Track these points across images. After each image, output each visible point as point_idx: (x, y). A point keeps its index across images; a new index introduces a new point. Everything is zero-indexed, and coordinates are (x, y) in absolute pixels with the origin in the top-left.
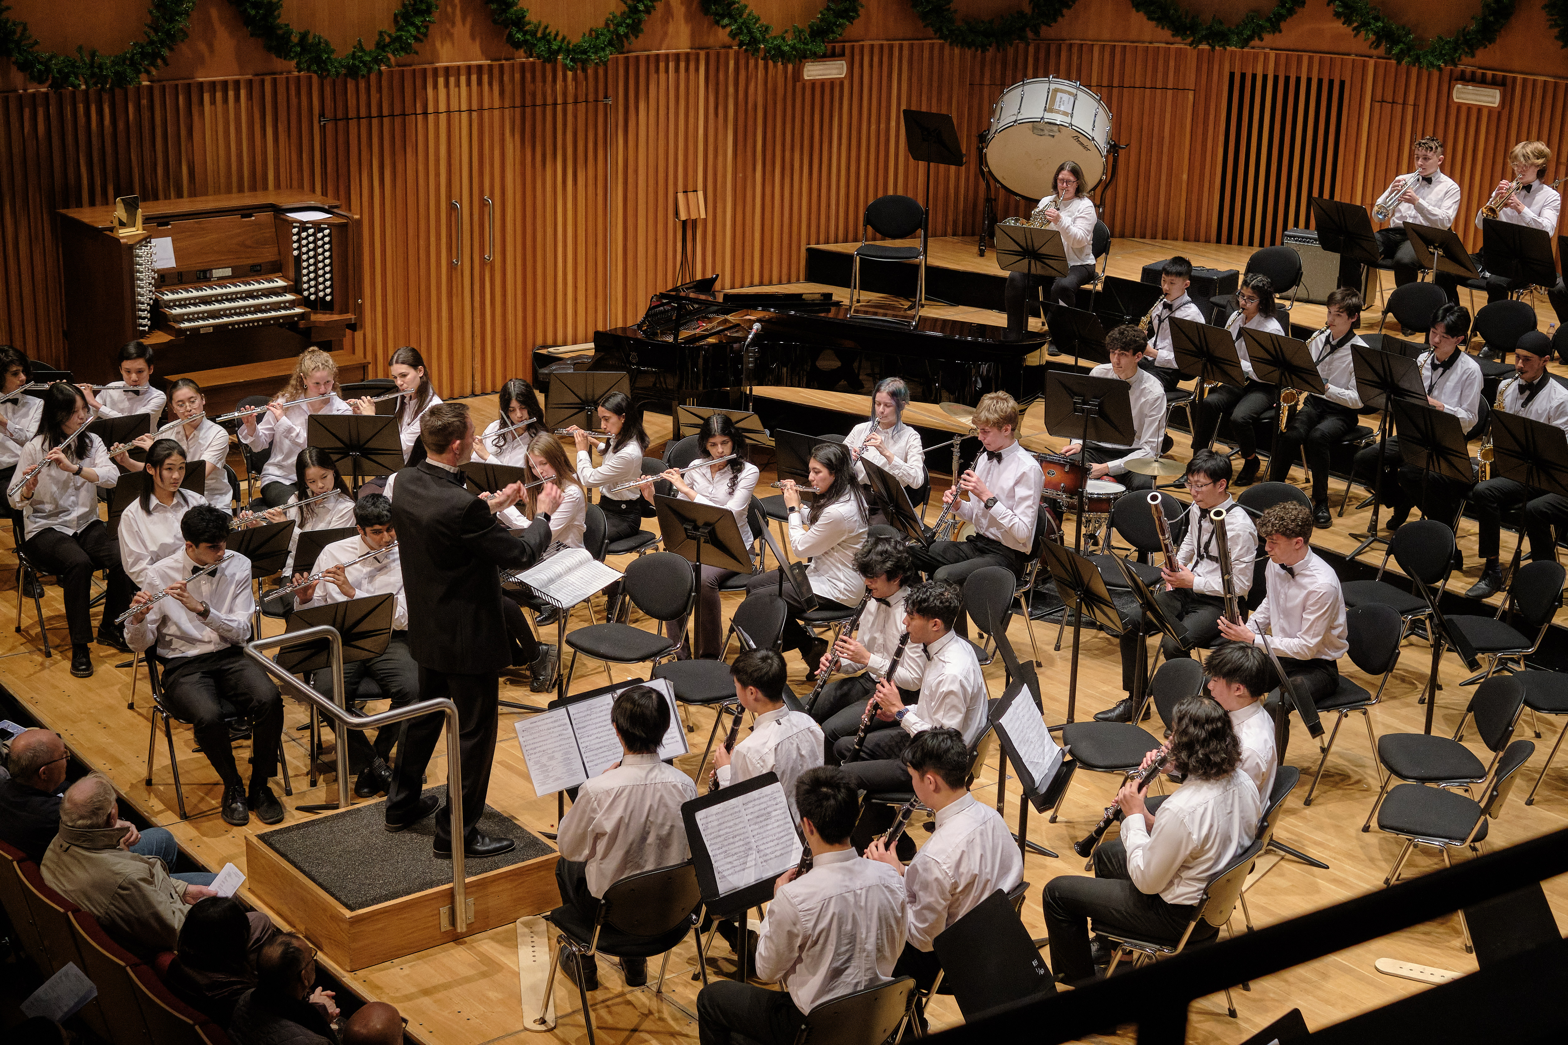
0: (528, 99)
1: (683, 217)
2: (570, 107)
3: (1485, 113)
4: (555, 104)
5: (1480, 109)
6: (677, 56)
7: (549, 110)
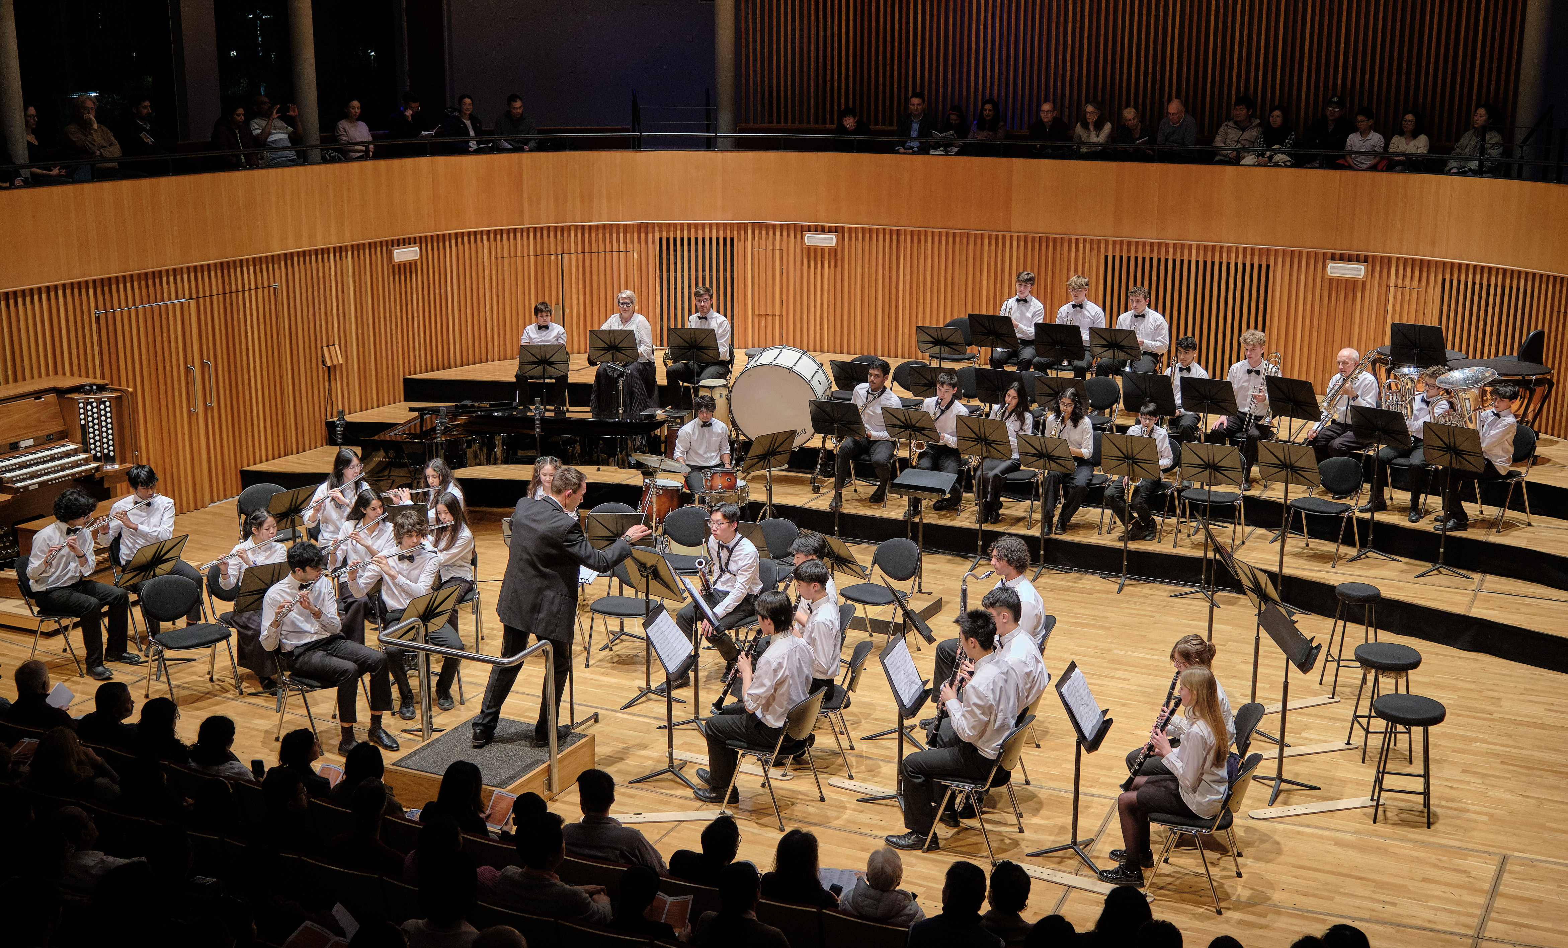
0: (227, 287)
1: (329, 364)
2: (253, 292)
3: (826, 250)
4: (244, 290)
5: (823, 249)
6: (316, 250)
7: (240, 294)
